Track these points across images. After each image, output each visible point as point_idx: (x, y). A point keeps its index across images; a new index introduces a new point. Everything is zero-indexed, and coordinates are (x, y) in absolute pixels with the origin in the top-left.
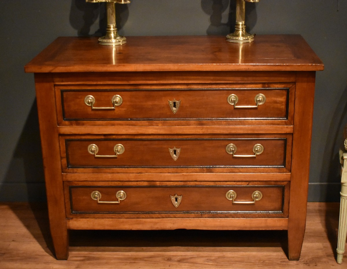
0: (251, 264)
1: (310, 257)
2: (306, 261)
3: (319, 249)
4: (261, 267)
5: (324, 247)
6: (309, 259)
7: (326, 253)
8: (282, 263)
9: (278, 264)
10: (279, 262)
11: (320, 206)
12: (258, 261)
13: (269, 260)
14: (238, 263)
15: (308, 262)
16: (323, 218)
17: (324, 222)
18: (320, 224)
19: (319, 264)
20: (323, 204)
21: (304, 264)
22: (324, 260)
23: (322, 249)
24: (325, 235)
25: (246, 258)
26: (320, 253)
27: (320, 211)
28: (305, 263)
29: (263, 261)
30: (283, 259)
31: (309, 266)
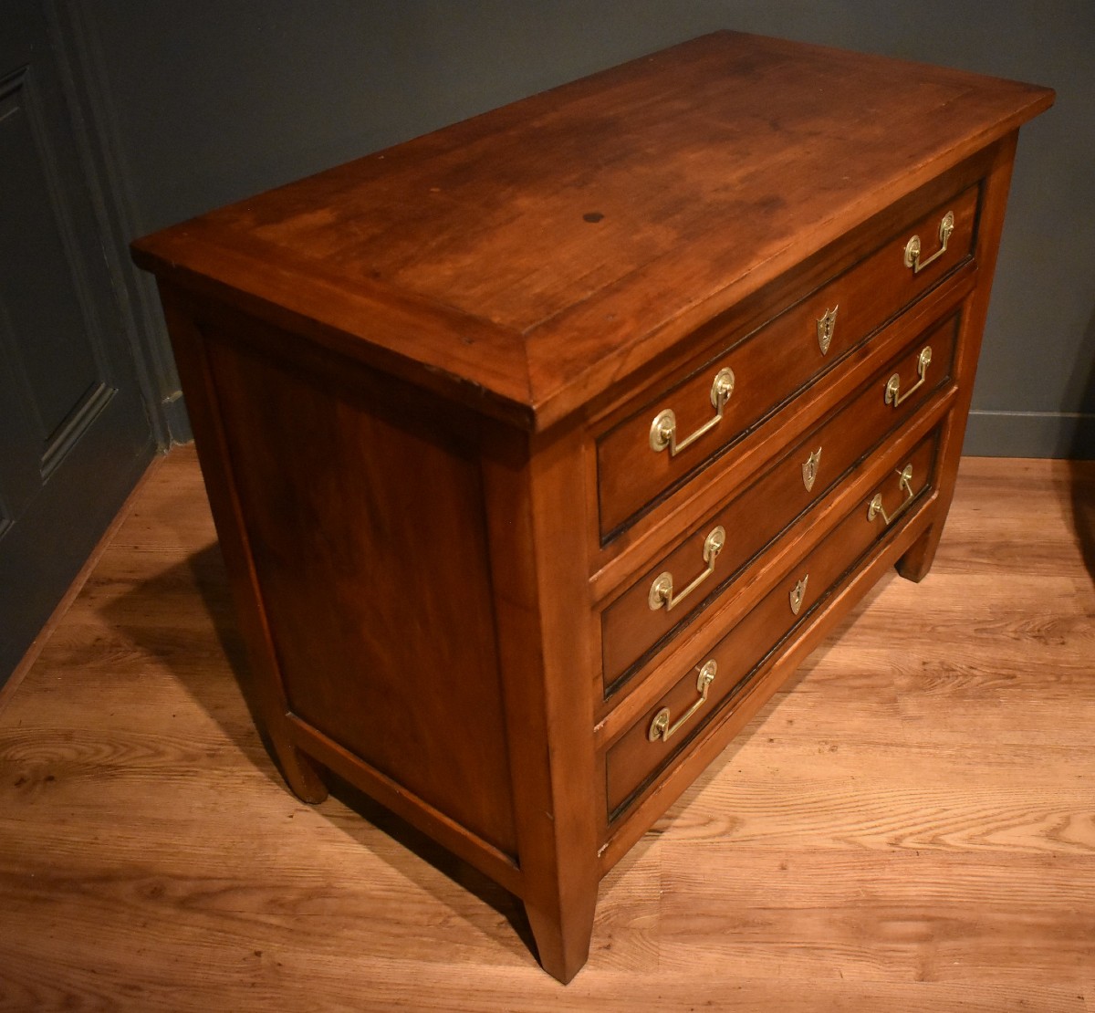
0: (902, 636)
1: (1047, 618)
2: (1039, 631)
3: (1065, 596)
4: (929, 644)
5: (1078, 590)
6: (1044, 626)
7: (1085, 610)
8: (979, 635)
9: (970, 637)
10: (970, 630)
11: (1055, 470)
12: (917, 628)
13: (948, 626)
14: (868, 631)
15: (1043, 633)
16: (1068, 505)
17: (1069, 515)
18: (1062, 522)
19: (1070, 640)
20: (1062, 463)
21: (1035, 640)
22: (1082, 626)
23: (1073, 596)
24: (1077, 554)
25: (888, 617)
26: (1071, 608)
27: (1057, 484)
28: (1035, 637)
29: (933, 628)
30: (979, 622)
31: (1046, 644)
